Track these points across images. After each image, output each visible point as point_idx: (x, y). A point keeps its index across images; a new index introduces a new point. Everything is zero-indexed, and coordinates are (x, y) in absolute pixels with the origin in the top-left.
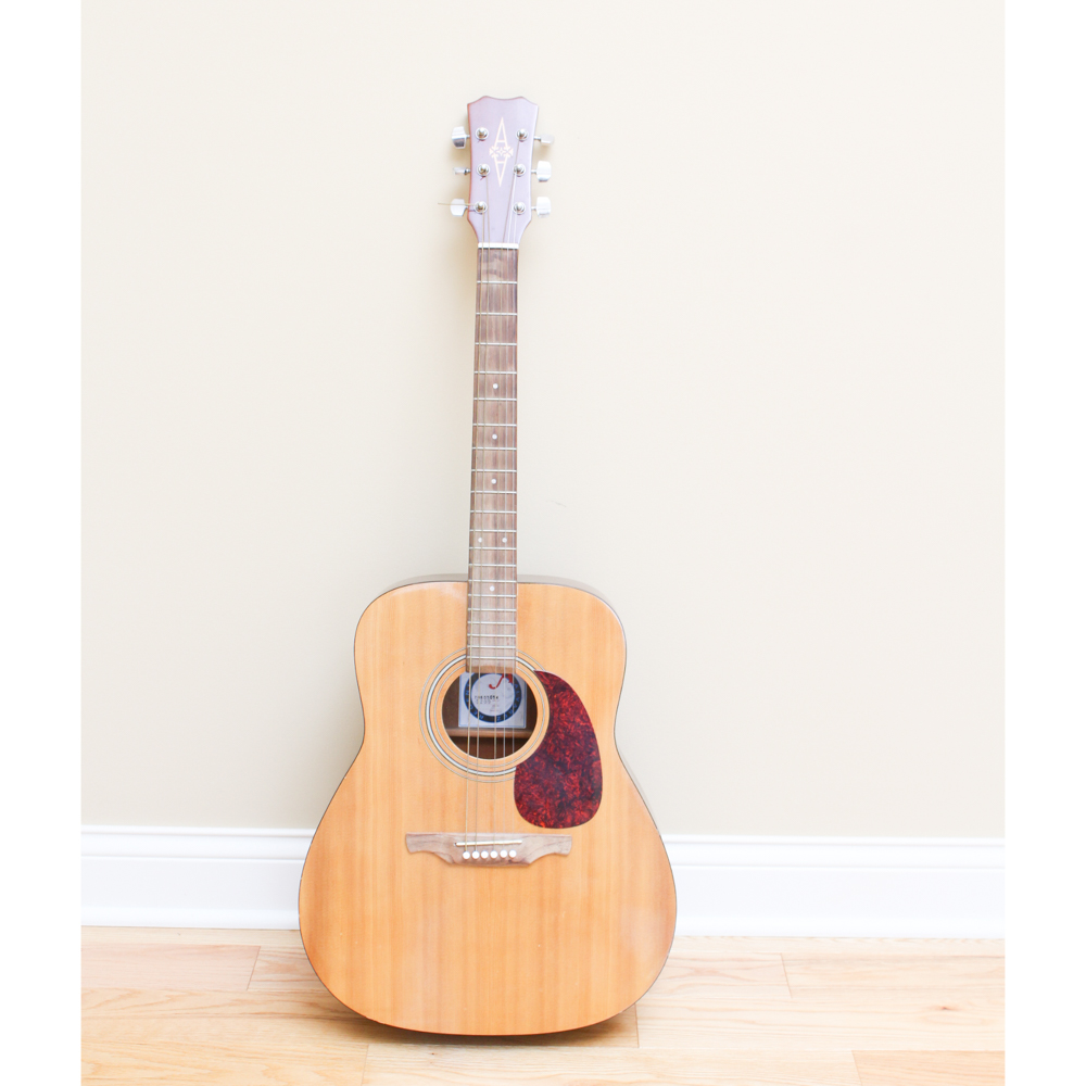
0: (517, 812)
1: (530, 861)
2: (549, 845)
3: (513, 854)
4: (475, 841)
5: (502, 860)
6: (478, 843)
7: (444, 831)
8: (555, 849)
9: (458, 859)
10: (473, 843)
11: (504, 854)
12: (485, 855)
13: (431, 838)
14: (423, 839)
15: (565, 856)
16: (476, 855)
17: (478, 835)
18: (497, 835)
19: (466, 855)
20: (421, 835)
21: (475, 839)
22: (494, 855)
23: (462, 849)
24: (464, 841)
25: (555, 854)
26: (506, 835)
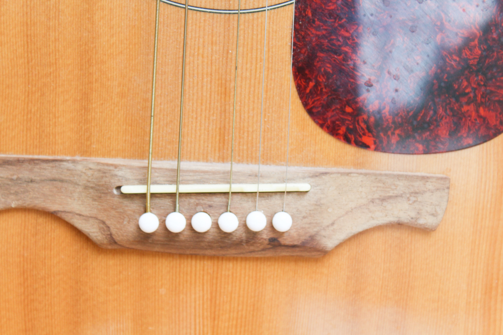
0: (298, 102)
1: (329, 243)
2: (383, 200)
3: (283, 222)
4: (176, 182)
5: (252, 236)
6: (184, 188)
7: (86, 151)
8: (401, 211)
9: (123, 232)
10: (171, 189)
11: (257, 222)
12: (202, 222)
13: (48, 171)
14: (25, 173)
15: (426, 231)
16: (176, 223)
17: (185, 165)
18: (238, 167)
19: (149, 223)
20: (19, 162)
21: (175, 177)
22: (229, 223)
23: (135, 206)
24: (144, 181)
25: (399, 225)
26: (264, 169)
